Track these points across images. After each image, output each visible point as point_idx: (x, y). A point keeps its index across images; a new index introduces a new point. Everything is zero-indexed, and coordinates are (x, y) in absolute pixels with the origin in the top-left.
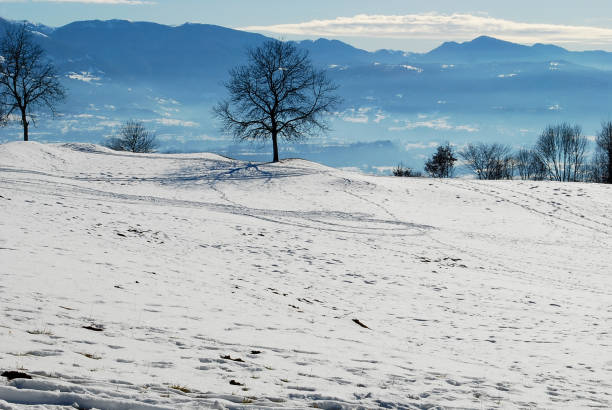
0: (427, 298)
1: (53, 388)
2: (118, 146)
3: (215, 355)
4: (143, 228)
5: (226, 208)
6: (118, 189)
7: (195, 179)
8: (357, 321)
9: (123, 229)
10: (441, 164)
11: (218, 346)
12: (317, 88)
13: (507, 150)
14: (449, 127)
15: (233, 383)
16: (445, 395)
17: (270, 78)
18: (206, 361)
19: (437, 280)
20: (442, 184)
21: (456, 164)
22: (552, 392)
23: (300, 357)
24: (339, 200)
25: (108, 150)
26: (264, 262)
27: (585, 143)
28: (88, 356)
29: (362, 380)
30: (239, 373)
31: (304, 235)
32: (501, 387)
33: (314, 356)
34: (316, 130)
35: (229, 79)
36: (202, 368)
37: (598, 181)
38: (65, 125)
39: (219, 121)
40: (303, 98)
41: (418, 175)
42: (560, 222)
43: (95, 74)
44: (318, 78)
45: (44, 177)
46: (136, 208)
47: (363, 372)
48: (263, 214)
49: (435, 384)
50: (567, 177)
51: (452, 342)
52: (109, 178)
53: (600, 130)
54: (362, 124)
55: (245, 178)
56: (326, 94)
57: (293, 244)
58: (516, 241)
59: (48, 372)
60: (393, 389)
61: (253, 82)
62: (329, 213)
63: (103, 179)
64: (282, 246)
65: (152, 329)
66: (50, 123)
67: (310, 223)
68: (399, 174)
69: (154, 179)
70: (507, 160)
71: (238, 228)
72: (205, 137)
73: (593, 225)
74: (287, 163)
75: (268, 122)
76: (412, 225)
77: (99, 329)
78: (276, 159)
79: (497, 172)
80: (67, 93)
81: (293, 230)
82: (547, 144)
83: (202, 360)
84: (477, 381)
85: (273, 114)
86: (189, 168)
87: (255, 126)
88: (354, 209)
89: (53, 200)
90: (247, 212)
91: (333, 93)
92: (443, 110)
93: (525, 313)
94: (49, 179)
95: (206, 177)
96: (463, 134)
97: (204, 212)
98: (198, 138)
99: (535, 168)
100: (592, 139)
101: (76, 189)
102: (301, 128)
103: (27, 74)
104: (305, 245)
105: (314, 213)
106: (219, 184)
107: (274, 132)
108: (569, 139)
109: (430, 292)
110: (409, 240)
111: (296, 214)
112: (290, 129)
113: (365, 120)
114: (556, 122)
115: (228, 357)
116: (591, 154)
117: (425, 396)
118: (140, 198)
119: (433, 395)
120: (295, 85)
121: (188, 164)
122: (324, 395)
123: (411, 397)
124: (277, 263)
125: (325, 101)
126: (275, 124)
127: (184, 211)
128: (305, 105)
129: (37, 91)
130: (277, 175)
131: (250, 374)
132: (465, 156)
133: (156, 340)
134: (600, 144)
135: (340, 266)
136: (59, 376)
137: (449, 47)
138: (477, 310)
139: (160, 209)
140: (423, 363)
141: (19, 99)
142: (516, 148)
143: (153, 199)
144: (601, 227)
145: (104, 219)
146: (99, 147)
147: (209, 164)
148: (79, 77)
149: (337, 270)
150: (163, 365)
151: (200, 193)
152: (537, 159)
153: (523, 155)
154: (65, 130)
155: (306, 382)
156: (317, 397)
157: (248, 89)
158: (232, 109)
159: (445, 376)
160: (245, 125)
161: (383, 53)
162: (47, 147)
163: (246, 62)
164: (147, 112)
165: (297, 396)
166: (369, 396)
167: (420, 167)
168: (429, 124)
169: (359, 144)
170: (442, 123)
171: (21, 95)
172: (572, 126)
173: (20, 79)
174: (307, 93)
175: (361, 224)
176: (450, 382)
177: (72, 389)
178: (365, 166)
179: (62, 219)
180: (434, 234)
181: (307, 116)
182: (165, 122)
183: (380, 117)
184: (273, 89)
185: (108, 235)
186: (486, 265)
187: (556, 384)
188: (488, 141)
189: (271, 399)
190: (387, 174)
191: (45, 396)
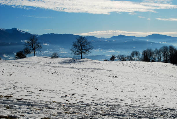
0: (110, 84)
1: (26, 102)
2: (52, 57)
3: (65, 95)
4: (57, 72)
5: (72, 68)
6: (52, 65)
7: (66, 63)
8: (96, 88)
9: (53, 72)
10: (113, 59)
11: (66, 93)
12: (89, 45)
13: (125, 56)
14: (114, 52)
15: (66, 100)
16: (110, 102)
17: (80, 43)
18: (62, 96)
19: (112, 80)
20: (113, 62)
21: (116, 59)
22: (131, 101)
23: (82, 95)
24: (94, 66)
25: (50, 58)
26: (79, 78)
27: (140, 54)
28: (38, 96)
29: (93, 99)
30: (68, 99)
31: (87, 73)
32: (121, 100)
33: (85, 95)
34: (89, 53)
35: (72, 44)
36: (61, 98)
37: (142, 61)
38: (43, 53)
39: (71, 52)
40: (87, 47)
41: (109, 61)
42: (136, 69)
43: (48, 44)
44: (89, 43)
45: (38, 63)
46: (55, 68)
47: (94, 98)
48: (79, 69)
49: (108, 100)
50: (137, 60)
51: (115, 92)
52: (50, 63)
53: (142, 51)
54: (98, 52)
55: (76, 62)
56: (91, 46)
57: (85, 74)
58: (127, 73)
59: (27, 99)
60: (99, 101)
61: (77, 44)
62: (92, 68)
63: (49, 63)
64: (83, 75)
65: (53, 91)
66: (40, 53)
67: (88, 70)
68: (105, 61)
69: (59, 63)
70: (125, 58)
71: (75, 72)
72: (69, 55)
73: (141, 69)
74: (84, 59)
75: (80, 51)
76: (107, 70)
77: (43, 91)
78: (82, 59)
79: (123, 60)
80: (42, 47)
81: (85, 72)
82: (133, 54)
83: (61, 96)
84: (117, 99)
85: (81, 50)
86: (65, 61)
87: (78, 52)
88: (96, 68)
89: (40, 67)
90: (76, 69)
91: (92, 46)
92: (113, 49)
93: (128, 86)
94: (39, 63)
95: (68, 62)
96: (117, 53)
97: (68, 69)
98: (68, 55)
99: (131, 59)
100: (141, 53)
101: (44, 65)
102: (86, 53)
103: (35, 44)
104: (87, 74)
105: (89, 68)
106: (71, 63)
107: (81, 53)
108: (137, 53)
109: (111, 83)
110: (107, 73)
111: (86, 69)
112: (84, 53)
113: (99, 51)
114: (134, 50)
115: (67, 96)
116: (141, 56)
117: (106, 102)
118: (56, 67)
119: (107, 102)
120: (85, 44)
121: (65, 60)
122: (84, 102)
123: (103, 102)
124: (82, 78)
125: (91, 47)
126: (81, 52)
127: (64, 69)
128: (87, 48)
129: (37, 47)
130: (82, 61)
131: (71, 99)
132: (117, 57)
133: (54, 93)
134: (142, 54)
135: (94, 78)
136: (30, 100)
137: (114, 37)
138: (119, 86)
139: (60, 68)
140: (107, 96)
141: (33, 48)
142: (127, 55)
143: (59, 67)
144: (143, 70)
145: (49, 71)
146: (48, 57)
147: (69, 60)
148: (45, 44)
149: (93, 79)
150: (53, 97)
151: (67, 65)
152: (131, 57)
153: (128, 57)
154: (43, 54)
155: (82, 100)
156: (83, 103)
157: (76, 45)
158: (73, 49)
159: (111, 98)
160: (76, 52)
161: (102, 38)
162: (39, 57)
163: (76, 40)
164: (58, 51)
165: (79, 103)
166: (94, 102)
167: (109, 59)
168: (111, 51)
169: (98, 55)
170: (113, 51)
171: (34, 48)
172: (137, 51)
173: (33, 45)
174: (87, 46)
175: (98, 70)
176: (111, 99)
177: (31, 102)
178: (99, 59)
179: (41, 71)
180: (112, 72)
181: (87, 50)
182: (61, 52)
183: (101, 50)
184: (81, 45)
185: (50, 73)
186: (121, 77)
187: (132, 99)
188: (122, 54)
189: (73, 103)
190: (103, 61)
191: (24, 104)
